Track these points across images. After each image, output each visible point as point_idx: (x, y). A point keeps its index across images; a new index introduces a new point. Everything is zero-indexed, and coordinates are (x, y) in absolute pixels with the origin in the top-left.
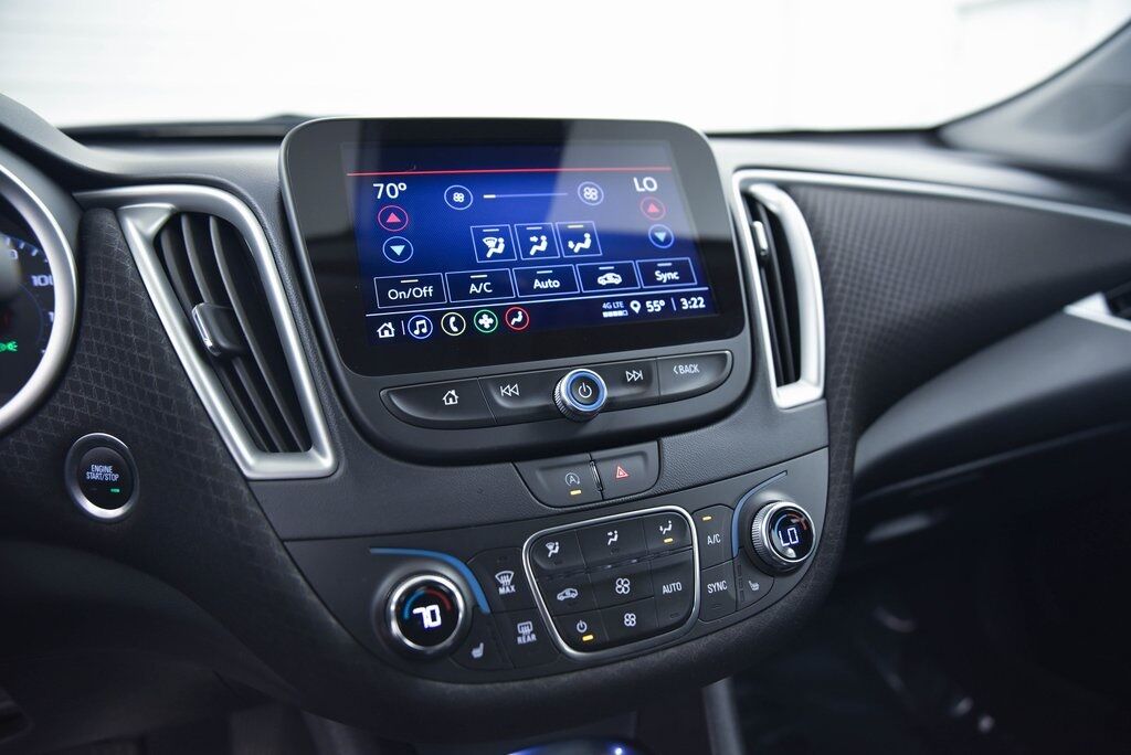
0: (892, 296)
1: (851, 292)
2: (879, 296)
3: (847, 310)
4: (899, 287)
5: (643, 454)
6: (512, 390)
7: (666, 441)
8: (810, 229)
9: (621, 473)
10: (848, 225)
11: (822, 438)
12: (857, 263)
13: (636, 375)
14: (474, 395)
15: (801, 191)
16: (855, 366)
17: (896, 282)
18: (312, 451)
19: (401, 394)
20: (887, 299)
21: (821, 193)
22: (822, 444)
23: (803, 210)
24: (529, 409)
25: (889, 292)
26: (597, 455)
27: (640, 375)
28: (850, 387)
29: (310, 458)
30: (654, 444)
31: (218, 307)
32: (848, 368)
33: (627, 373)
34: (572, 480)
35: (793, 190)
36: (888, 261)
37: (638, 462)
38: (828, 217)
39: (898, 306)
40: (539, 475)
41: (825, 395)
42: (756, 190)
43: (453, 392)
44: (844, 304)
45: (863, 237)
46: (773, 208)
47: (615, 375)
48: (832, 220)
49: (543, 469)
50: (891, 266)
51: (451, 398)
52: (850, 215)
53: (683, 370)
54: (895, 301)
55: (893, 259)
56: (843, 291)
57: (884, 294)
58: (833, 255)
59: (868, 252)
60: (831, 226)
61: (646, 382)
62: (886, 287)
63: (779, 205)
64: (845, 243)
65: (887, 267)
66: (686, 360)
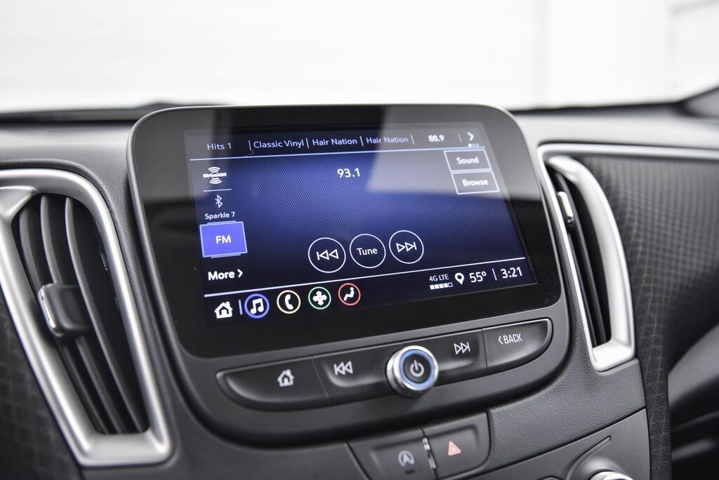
0: (685, 255)
1: (651, 255)
2: (674, 256)
3: (649, 271)
4: (689, 245)
5: (472, 427)
6: (345, 368)
7: (495, 411)
8: (608, 196)
9: (453, 450)
10: (639, 191)
11: (639, 400)
12: (652, 226)
13: (463, 347)
14: (309, 374)
15: (595, 161)
16: (662, 325)
17: (686, 241)
18: (149, 433)
19: (237, 376)
20: (681, 258)
21: (611, 162)
22: (639, 406)
23: (600, 179)
24: (363, 387)
25: (681, 250)
26: (429, 430)
27: (468, 347)
28: (660, 346)
29: (145, 441)
30: (484, 415)
31: (66, 286)
32: (657, 328)
33: (455, 345)
34: (406, 459)
35: (587, 160)
36: (677, 222)
37: (468, 436)
38: (621, 185)
39: (691, 264)
40: (374, 456)
41: (636, 355)
42: (557, 162)
43: (288, 373)
44: (646, 267)
45: (653, 200)
46: (571, 178)
47: (443, 349)
48: (625, 187)
49: (378, 448)
50: (681, 226)
51: (286, 379)
52: (640, 182)
53: (508, 339)
54: (688, 259)
55: (681, 220)
56: (643, 253)
57: (677, 253)
58: (631, 220)
59: (660, 215)
60: (625, 193)
61: (473, 354)
62: (679, 246)
63: (576, 174)
64: (639, 208)
65: (677, 228)
66: (510, 330)
